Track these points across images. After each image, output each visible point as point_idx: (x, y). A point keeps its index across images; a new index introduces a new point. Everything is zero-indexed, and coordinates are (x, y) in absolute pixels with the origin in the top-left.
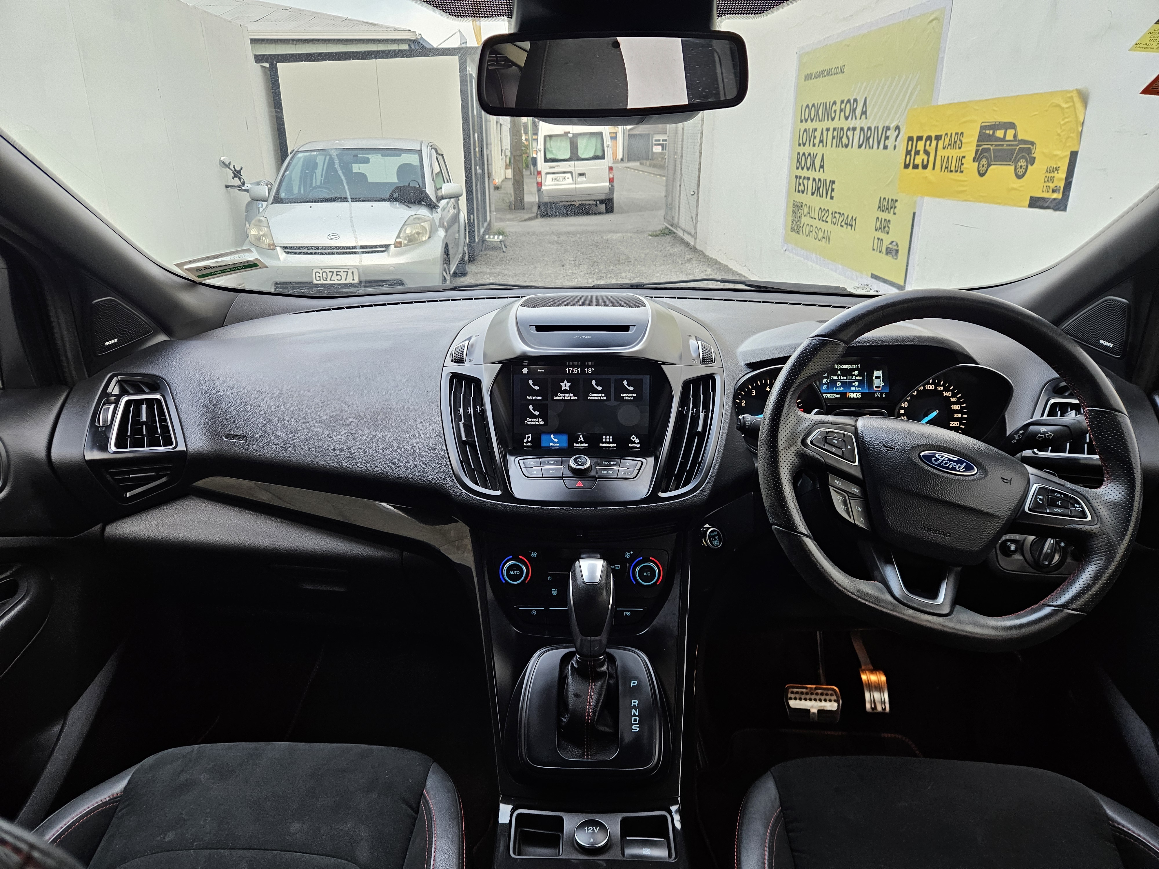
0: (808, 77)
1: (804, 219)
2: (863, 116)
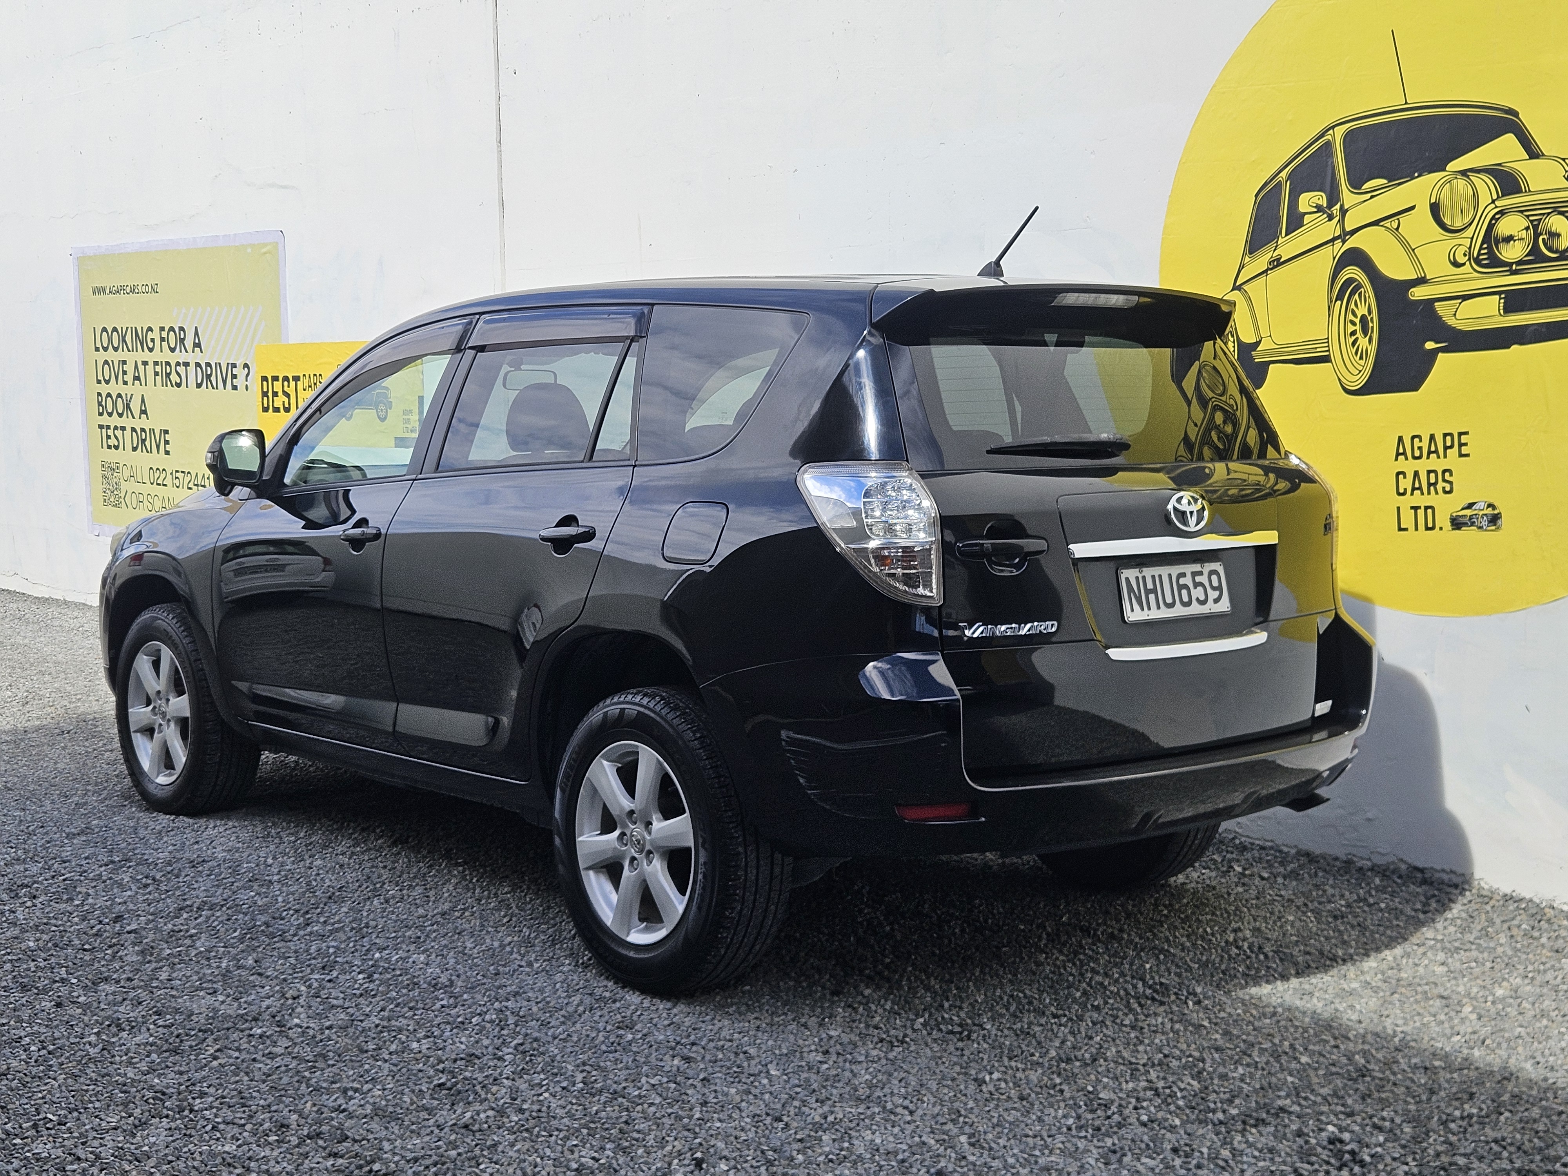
0: (98, 291)
1: (124, 486)
2: (197, 349)
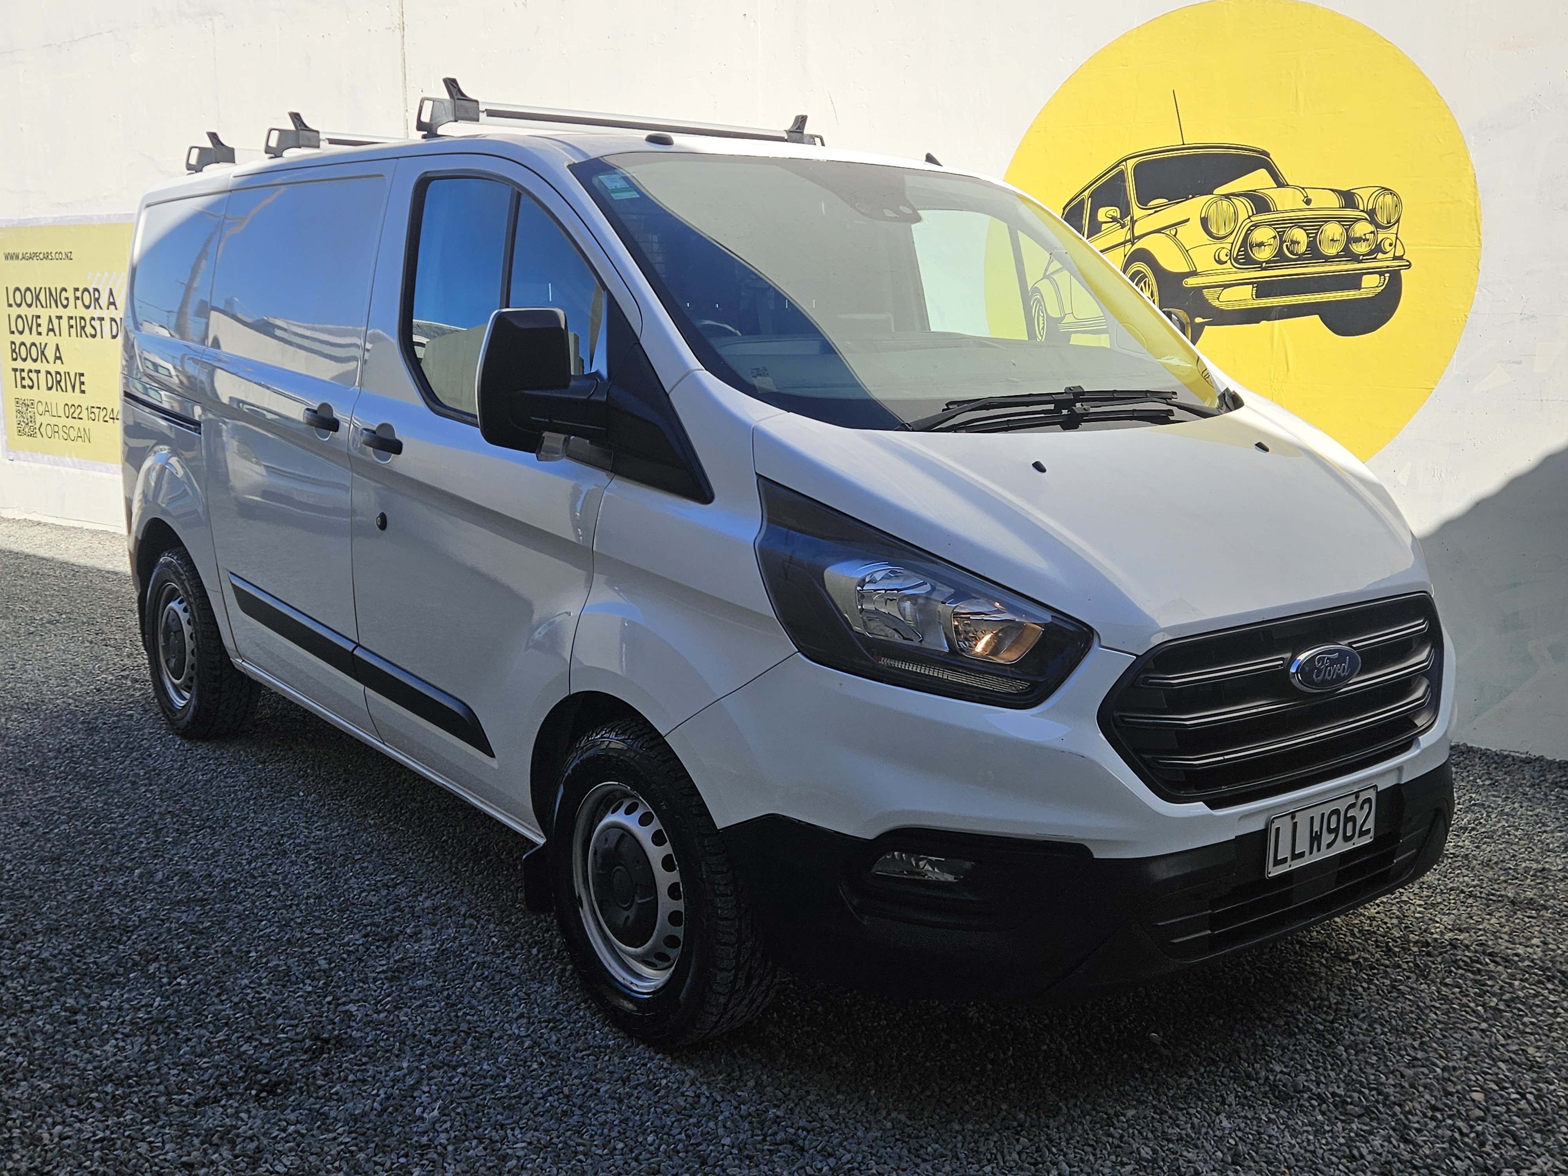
0: (10, 257)
1: (38, 419)
2: (112, 307)
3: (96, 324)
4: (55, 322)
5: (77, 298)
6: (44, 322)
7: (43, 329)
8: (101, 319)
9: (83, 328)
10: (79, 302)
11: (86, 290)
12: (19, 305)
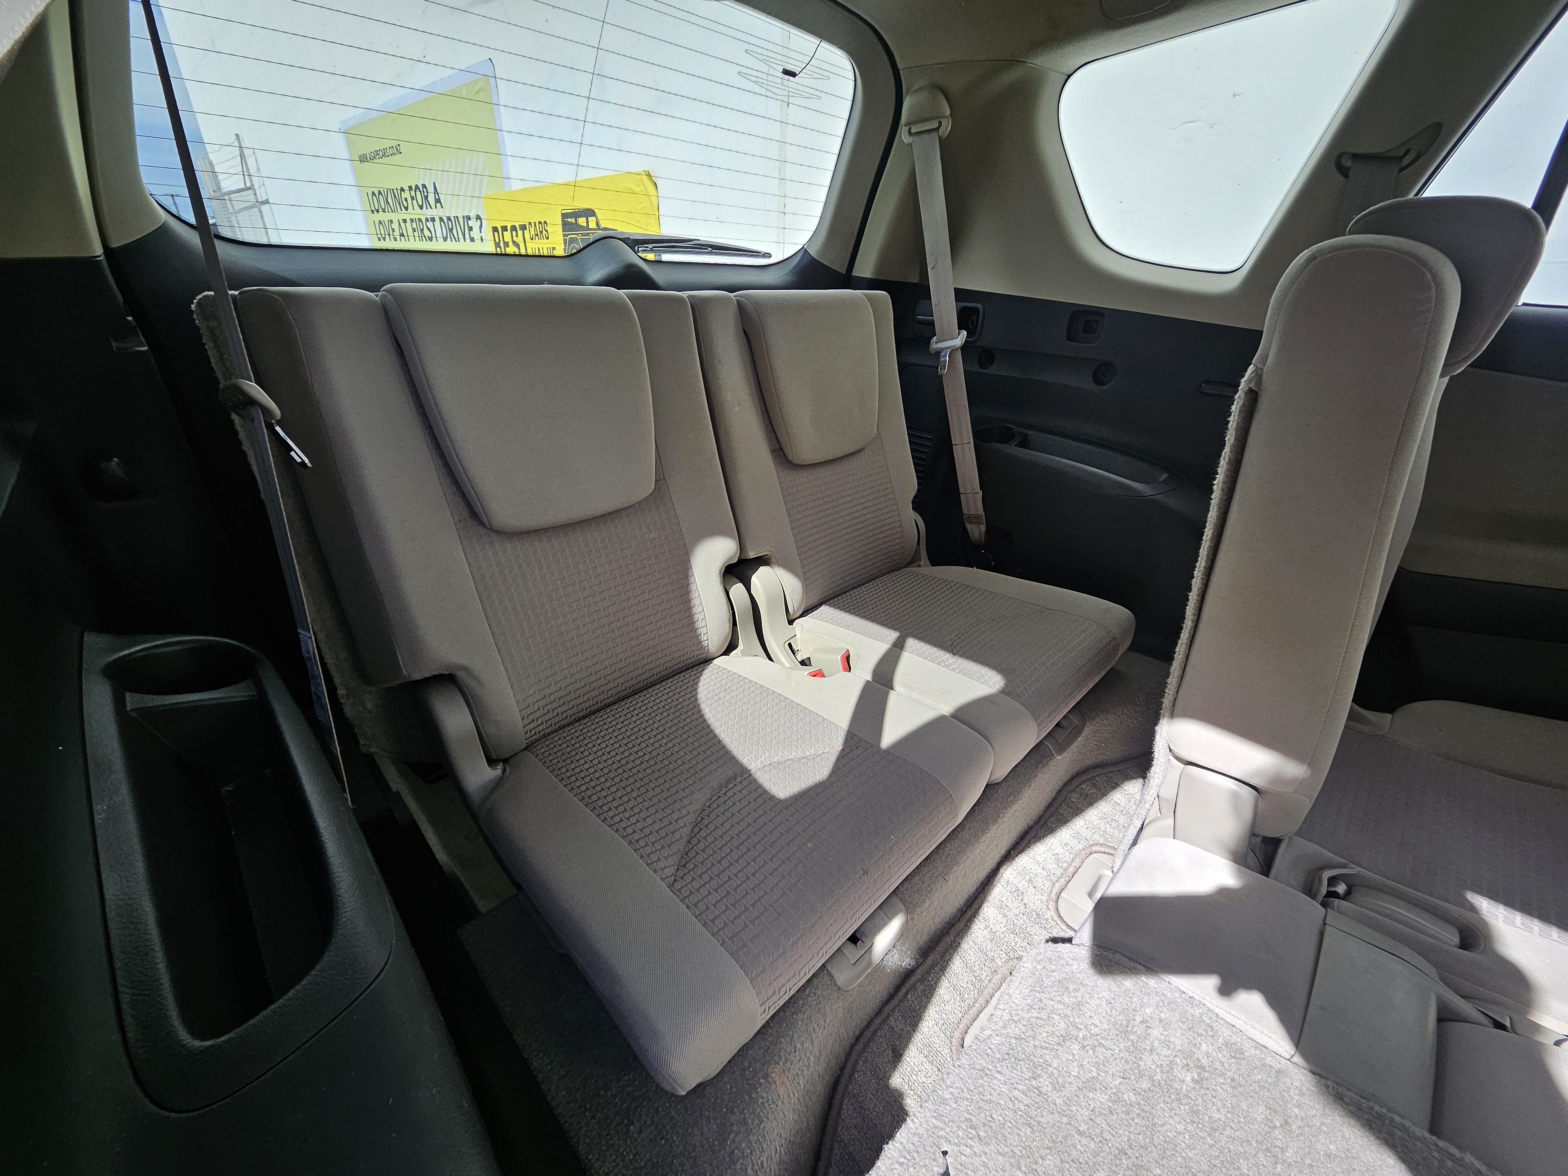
0: (363, 159)
2: (438, 205)
3: (430, 224)
4: (403, 225)
5: (413, 198)
6: (395, 226)
7: (397, 233)
8: (433, 220)
9: (422, 230)
10: (415, 202)
11: (417, 187)
12: (378, 211)
